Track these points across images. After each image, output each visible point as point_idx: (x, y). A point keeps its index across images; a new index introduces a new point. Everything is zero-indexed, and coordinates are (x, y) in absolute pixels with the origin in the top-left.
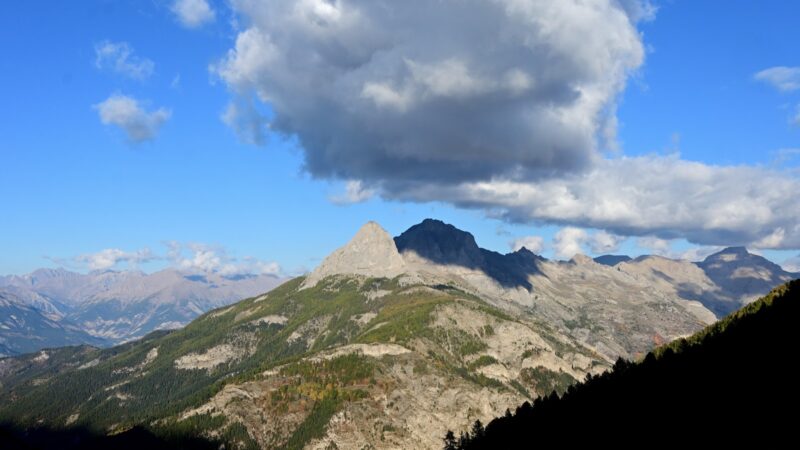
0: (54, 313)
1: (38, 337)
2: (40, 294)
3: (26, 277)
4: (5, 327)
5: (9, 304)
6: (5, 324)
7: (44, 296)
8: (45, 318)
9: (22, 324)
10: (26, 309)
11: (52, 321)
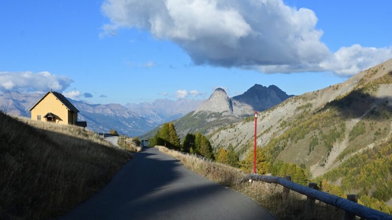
0: (159, 119)
1: (141, 131)
2: (153, 111)
3: (151, 103)
4: (130, 126)
5: (132, 116)
6: (130, 125)
7: (155, 112)
8: (147, 122)
9: (137, 125)
10: (139, 118)
11: (150, 124)
